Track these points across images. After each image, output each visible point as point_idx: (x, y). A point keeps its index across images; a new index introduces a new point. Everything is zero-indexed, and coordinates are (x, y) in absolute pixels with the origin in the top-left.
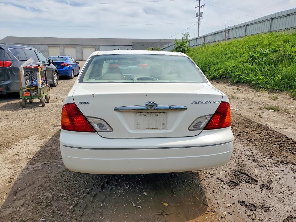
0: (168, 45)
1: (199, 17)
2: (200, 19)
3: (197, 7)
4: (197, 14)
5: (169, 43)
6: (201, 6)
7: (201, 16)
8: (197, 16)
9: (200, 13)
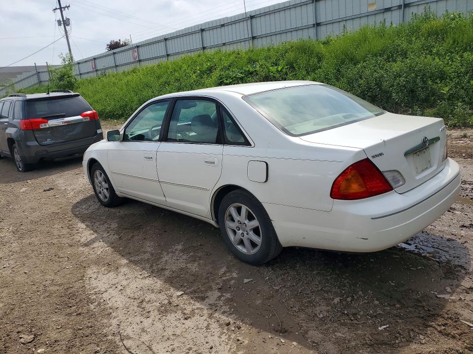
0: (19, 77)
1: (65, 27)
2: (67, 30)
3: (56, 9)
4: (59, 22)
5: (20, 73)
6: (64, 8)
7: (68, 25)
8: (60, 25)
9: (65, 19)
